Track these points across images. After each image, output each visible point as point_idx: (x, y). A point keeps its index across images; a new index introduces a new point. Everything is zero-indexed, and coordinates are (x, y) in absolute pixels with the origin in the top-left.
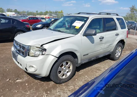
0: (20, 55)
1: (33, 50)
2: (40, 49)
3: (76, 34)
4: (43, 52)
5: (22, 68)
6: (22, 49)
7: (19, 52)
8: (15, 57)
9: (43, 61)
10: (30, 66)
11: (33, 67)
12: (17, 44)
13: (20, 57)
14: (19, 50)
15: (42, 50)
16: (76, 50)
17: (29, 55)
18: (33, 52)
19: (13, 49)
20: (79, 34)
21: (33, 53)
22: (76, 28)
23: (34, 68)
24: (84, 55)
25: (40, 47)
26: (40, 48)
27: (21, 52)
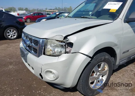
0: (31, 53)
1: (51, 46)
2: (62, 44)
3: (114, 20)
4: (67, 48)
5: (34, 73)
6: (33, 44)
7: (30, 48)
8: (24, 56)
9: (68, 64)
10: (48, 72)
11: (51, 72)
12: (27, 37)
13: (31, 56)
14: (29, 46)
15: (65, 45)
16: (116, 45)
17: (44, 54)
18: (51, 48)
19: (21, 45)
20: (118, 20)
21: (51, 50)
22: (110, 11)
23: (54, 73)
24: (124, 53)
25: (62, 39)
26: (62, 42)
27: (32, 49)
